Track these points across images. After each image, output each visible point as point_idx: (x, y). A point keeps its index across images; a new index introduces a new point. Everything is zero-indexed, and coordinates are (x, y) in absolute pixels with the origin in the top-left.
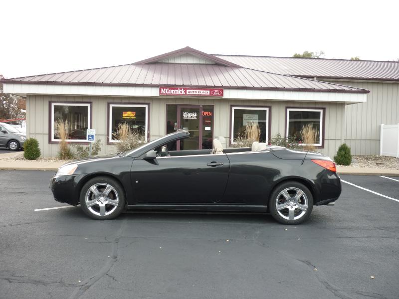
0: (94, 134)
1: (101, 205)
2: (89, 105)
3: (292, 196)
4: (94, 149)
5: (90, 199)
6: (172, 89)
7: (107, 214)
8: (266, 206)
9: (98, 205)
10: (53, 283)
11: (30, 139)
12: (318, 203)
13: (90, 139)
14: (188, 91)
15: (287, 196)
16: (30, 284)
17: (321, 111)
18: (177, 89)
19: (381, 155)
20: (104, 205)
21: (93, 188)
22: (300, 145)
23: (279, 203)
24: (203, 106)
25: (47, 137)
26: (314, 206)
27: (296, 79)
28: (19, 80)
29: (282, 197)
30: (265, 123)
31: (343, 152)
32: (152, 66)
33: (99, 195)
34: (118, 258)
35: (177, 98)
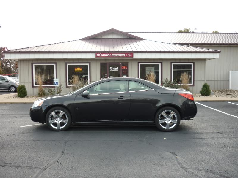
0: (58, 82)
1: (58, 123)
2: (55, 65)
3: (167, 115)
4: (58, 90)
5: (52, 119)
6: (103, 54)
7: (61, 128)
8: (153, 121)
9: (56, 123)
10: (27, 167)
11: (21, 85)
12: (183, 119)
13: (56, 84)
14: (112, 55)
15: (165, 115)
16: (13, 168)
17: (192, 64)
18: (106, 54)
19: (230, 89)
20: (59, 123)
21: (53, 113)
22: (179, 84)
23: (160, 119)
24: (122, 63)
25: (31, 84)
26: (181, 121)
27: (177, 45)
28: (14, 51)
29: (162, 116)
30: (159, 72)
31: (205, 88)
32: (92, 41)
33: (57, 118)
34: (65, 153)
35: (106, 59)
